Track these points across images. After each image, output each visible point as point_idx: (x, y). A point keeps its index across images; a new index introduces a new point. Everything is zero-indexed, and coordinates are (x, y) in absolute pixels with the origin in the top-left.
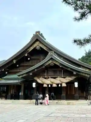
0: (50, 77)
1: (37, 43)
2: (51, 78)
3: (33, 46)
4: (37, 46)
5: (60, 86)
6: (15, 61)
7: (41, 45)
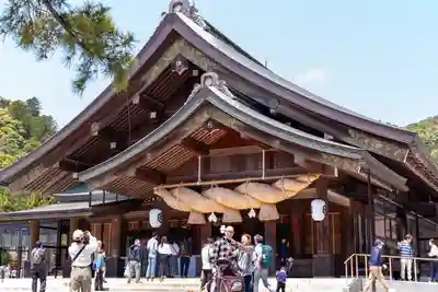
0: (215, 182)
1: (177, 47)
2: (220, 186)
3: (159, 61)
4: (176, 59)
5: (252, 214)
6: (95, 129)
7: (190, 55)
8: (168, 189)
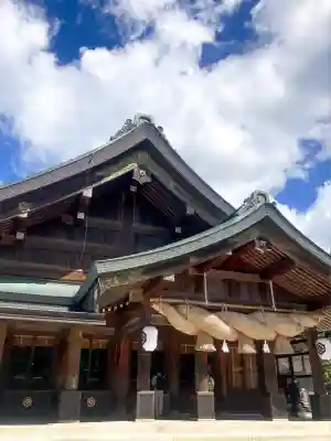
0: (226, 306)
5: (266, 349)
8: (172, 304)
